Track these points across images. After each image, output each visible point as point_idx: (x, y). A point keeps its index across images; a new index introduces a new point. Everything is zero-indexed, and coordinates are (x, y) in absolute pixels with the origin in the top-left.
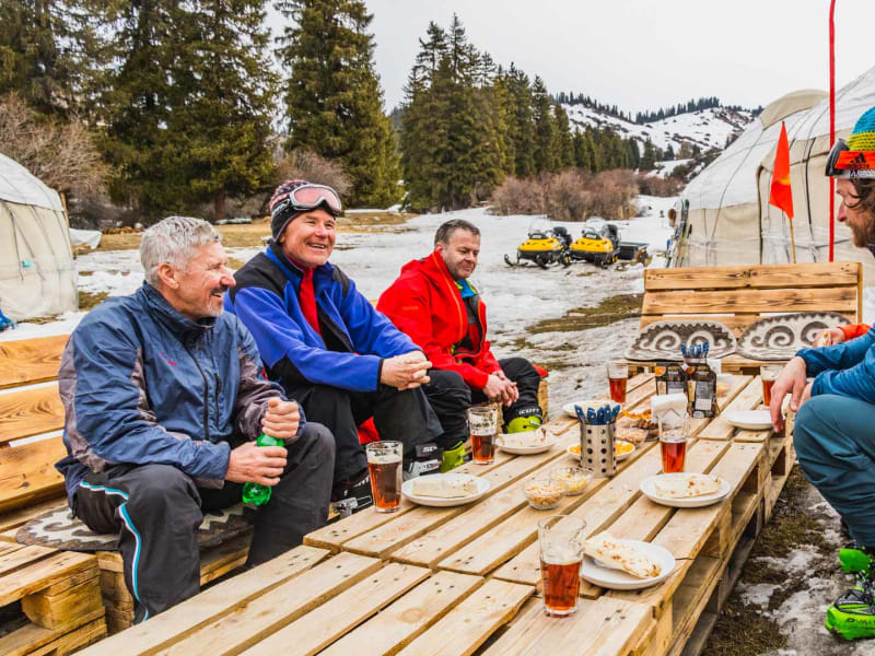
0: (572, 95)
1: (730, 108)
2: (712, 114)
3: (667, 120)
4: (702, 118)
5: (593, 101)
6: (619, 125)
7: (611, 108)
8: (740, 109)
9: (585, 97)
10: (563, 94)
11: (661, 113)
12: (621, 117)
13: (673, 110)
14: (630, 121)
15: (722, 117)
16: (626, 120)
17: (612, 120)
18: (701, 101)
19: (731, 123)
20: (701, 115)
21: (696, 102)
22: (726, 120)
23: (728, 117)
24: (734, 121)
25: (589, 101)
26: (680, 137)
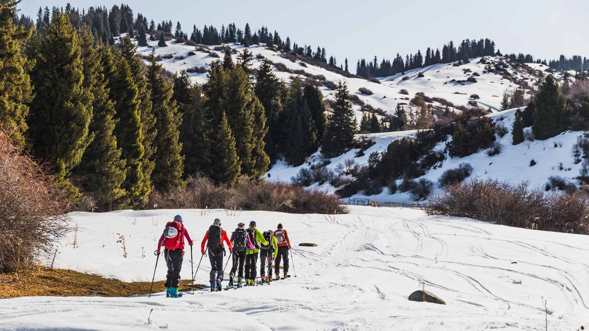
0: (247, 27)
1: (513, 56)
2: (483, 66)
3: (408, 74)
4: (466, 71)
5: (284, 40)
6: (322, 78)
7: (314, 50)
8: (529, 59)
9: (271, 31)
10: (232, 27)
11: (398, 61)
12: (332, 66)
13: (418, 57)
14: (346, 74)
15: (499, 69)
16: (338, 71)
17: (313, 70)
18: (465, 45)
19: (514, 80)
20: (466, 66)
21: (457, 45)
22: (506, 75)
23: (510, 71)
24: (519, 76)
25: (277, 39)
26: (427, 99)
